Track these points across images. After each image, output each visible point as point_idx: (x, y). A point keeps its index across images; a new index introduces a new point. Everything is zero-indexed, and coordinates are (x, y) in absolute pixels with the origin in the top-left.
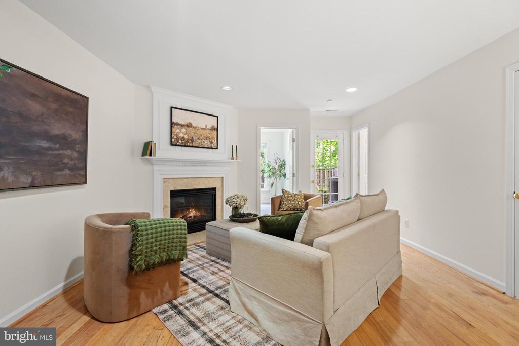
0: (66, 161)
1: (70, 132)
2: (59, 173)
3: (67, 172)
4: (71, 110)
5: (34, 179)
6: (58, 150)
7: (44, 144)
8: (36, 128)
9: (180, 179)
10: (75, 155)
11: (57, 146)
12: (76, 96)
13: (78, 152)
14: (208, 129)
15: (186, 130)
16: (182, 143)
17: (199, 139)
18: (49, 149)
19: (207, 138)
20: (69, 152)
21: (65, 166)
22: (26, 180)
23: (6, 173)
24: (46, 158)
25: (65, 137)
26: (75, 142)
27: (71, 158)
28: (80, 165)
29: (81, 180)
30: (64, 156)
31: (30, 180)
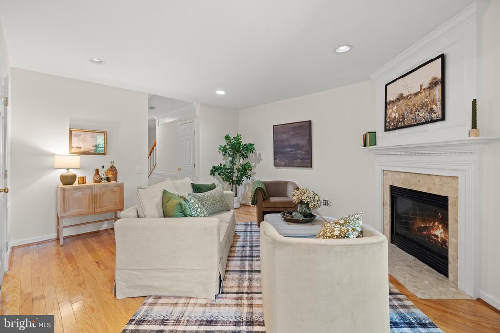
0: (298, 156)
1: (300, 142)
2: (295, 161)
3: (299, 161)
4: (300, 131)
5: (286, 163)
6: (294, 151)
7: (289, 149)
8: (286, 144)
9: (398, 173)
10: (303, 152)
11: (294, 149)
12: (302, 124)
13: (305, 151)
14: (424, 89)
15: (397, 106)
16: (394, 126)
17: (411, 113)
18: (290, 151)
19: (423, 105)
20: (300, 151)
21: (298, 158)
22: (283, 163)
23: (277, 161)
24: (289, 155)
25: (297, 145)
26: (302, 146)
27: (301, 154)
28: (307, 157)
29: (309, 165)
30: (298, 153)
31: (284, 164)
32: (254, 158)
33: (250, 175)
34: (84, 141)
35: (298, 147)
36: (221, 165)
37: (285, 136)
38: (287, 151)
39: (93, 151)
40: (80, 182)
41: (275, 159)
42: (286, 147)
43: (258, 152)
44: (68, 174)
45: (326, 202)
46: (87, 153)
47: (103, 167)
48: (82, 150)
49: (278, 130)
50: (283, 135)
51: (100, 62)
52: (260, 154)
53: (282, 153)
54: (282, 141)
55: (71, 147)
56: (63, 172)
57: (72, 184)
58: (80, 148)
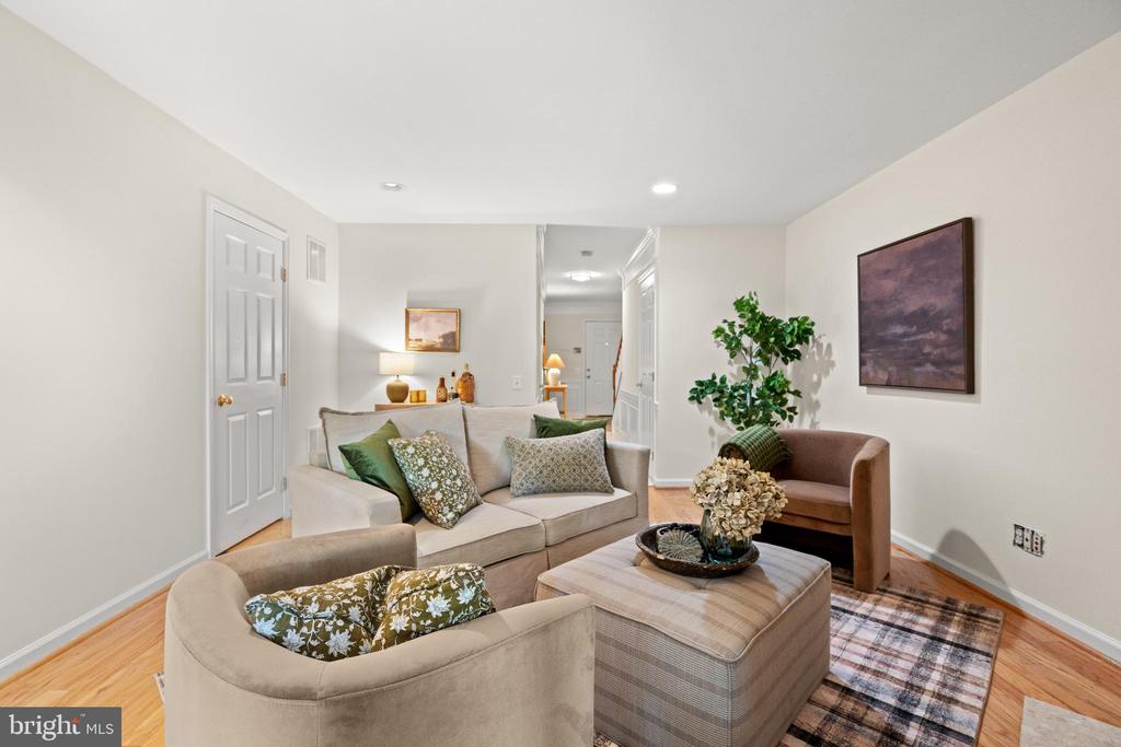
0: (927, 349)
1: (932, 300)
2: (917, 369)
3: (929, 368)
4: (932, 262)
5: (890, 375)
6: (915, 334)
7: (899, 330)
8: (890, 311)
10: (943, 337)
11: (915, 328)
12: (940, 234)
13: (949, 332)
18: (905, 335)
20: (931, 335)
21: (927, 358)
22: (883, 377)
23: (869, 367)
24: (901, 348)
25: (924, 313)
26: (940, 316)
27: (935, 345)
28: (953, 356)
29: (962, 385)
30: (925, 342)
31: (886, 378)
32: (817, 358)
33: (792, 409)
34: (427, 328)
35: (923, 319)
36: (714, 377)
37: (889, 285)
38: (895, 335)
39: (439, 346)
40: (414, 398)
41: (862, 363)
42: (889, 321)
43: (824, 342)
44: (399, 383)
45: (1028, 535)
46: (430, 349)
47: (453, 374)
48: (424, 343)
49: (870, 266)
50: (883, 282)
51: (398, 187)
52: (829, 346)
53: (882, 342)
54: (880, 303)
55: (408, 339)
56: (392, 381)
57: (402, 401)
58: (421, 340)
